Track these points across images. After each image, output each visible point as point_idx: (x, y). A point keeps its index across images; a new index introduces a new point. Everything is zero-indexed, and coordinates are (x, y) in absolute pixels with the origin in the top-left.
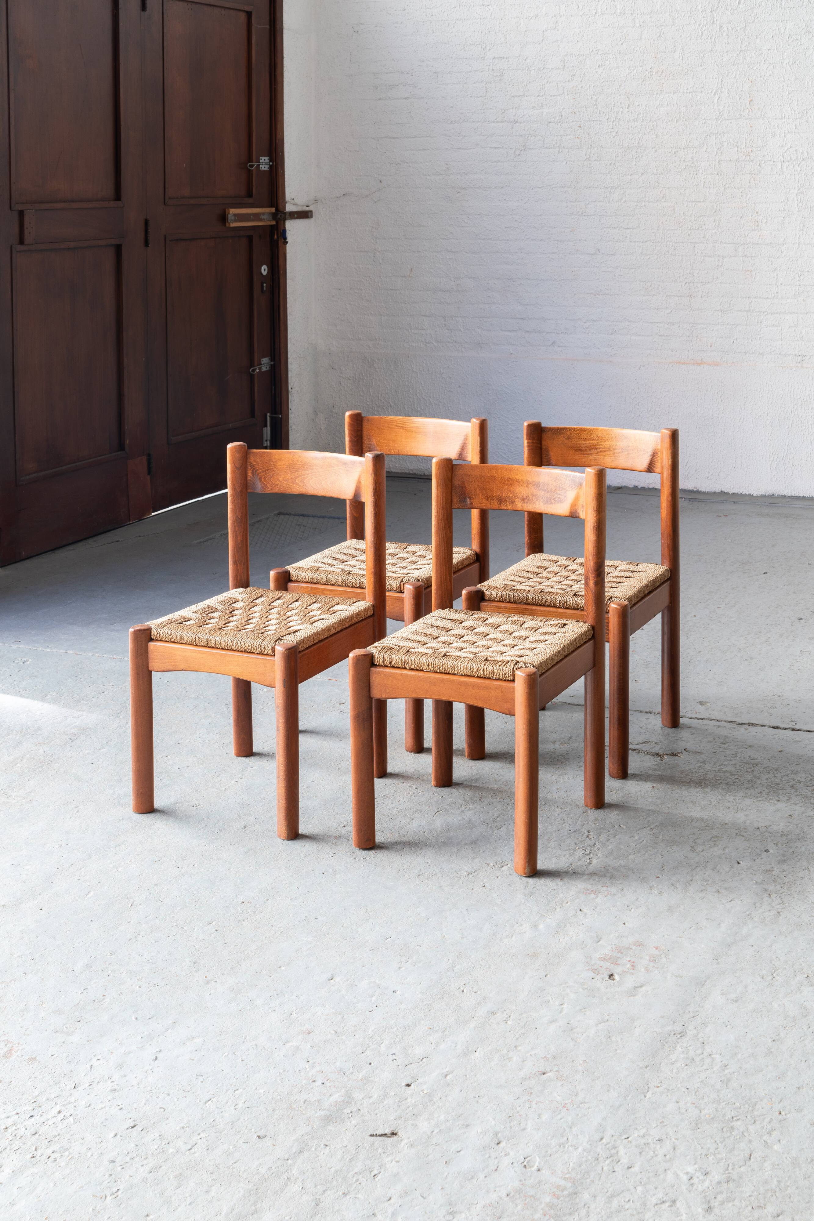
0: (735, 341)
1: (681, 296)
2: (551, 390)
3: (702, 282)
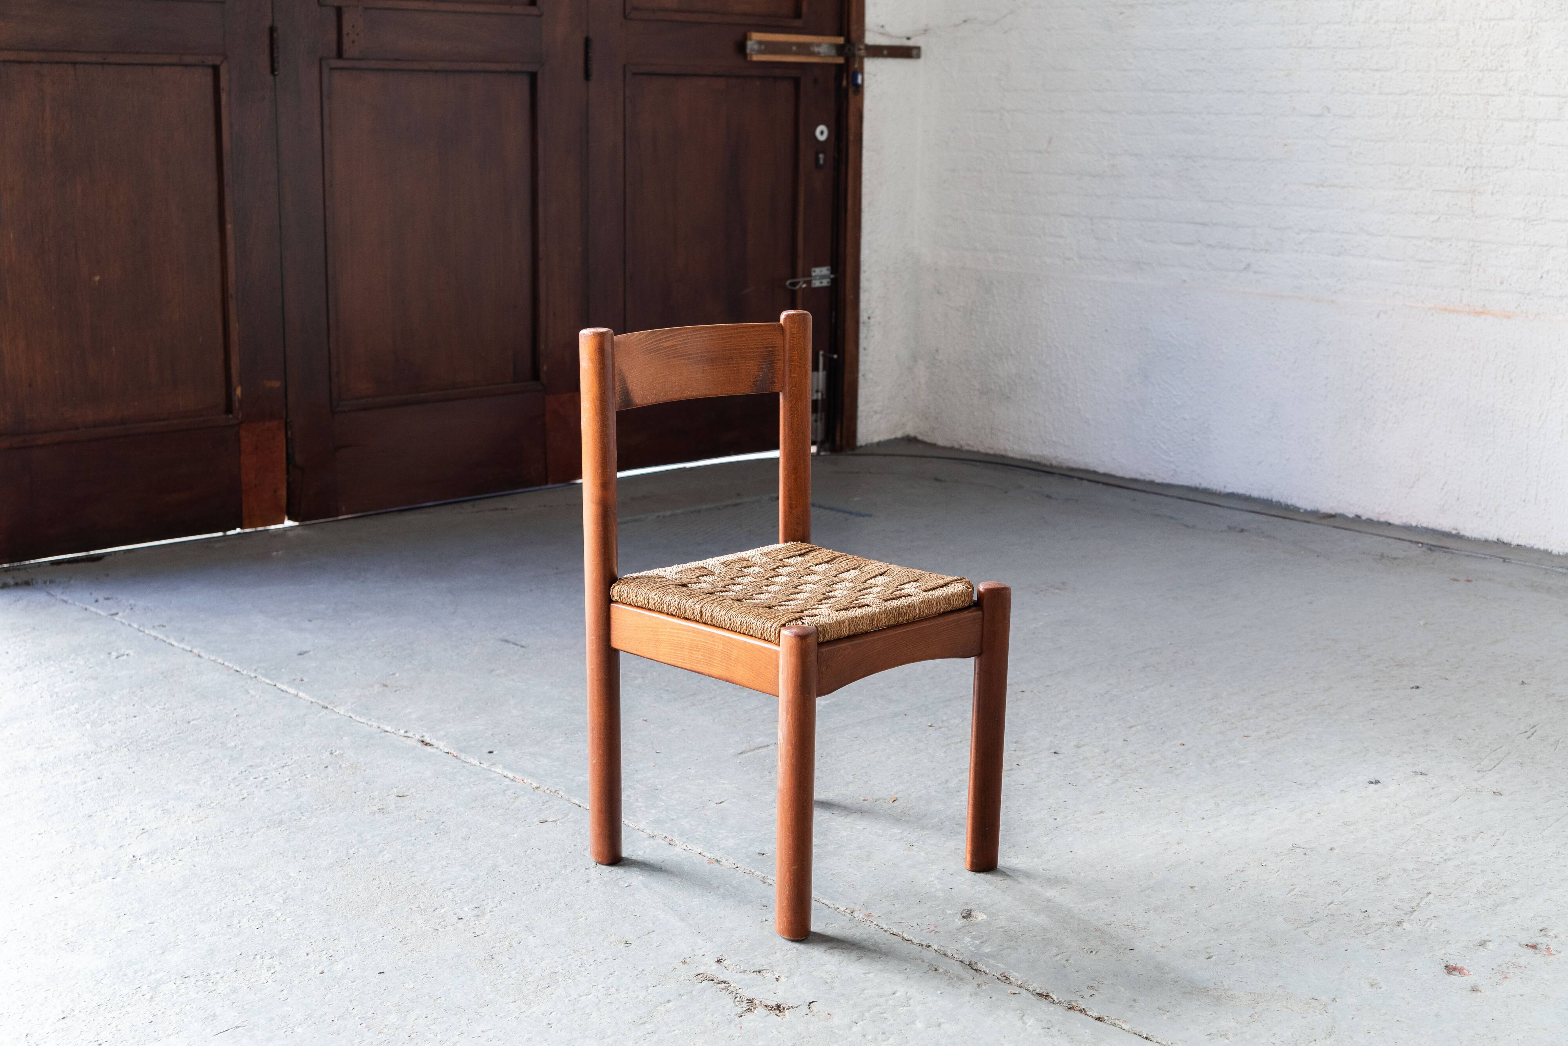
1: (1457, 192)
2: (1237, 345)
3: (1495, 167)
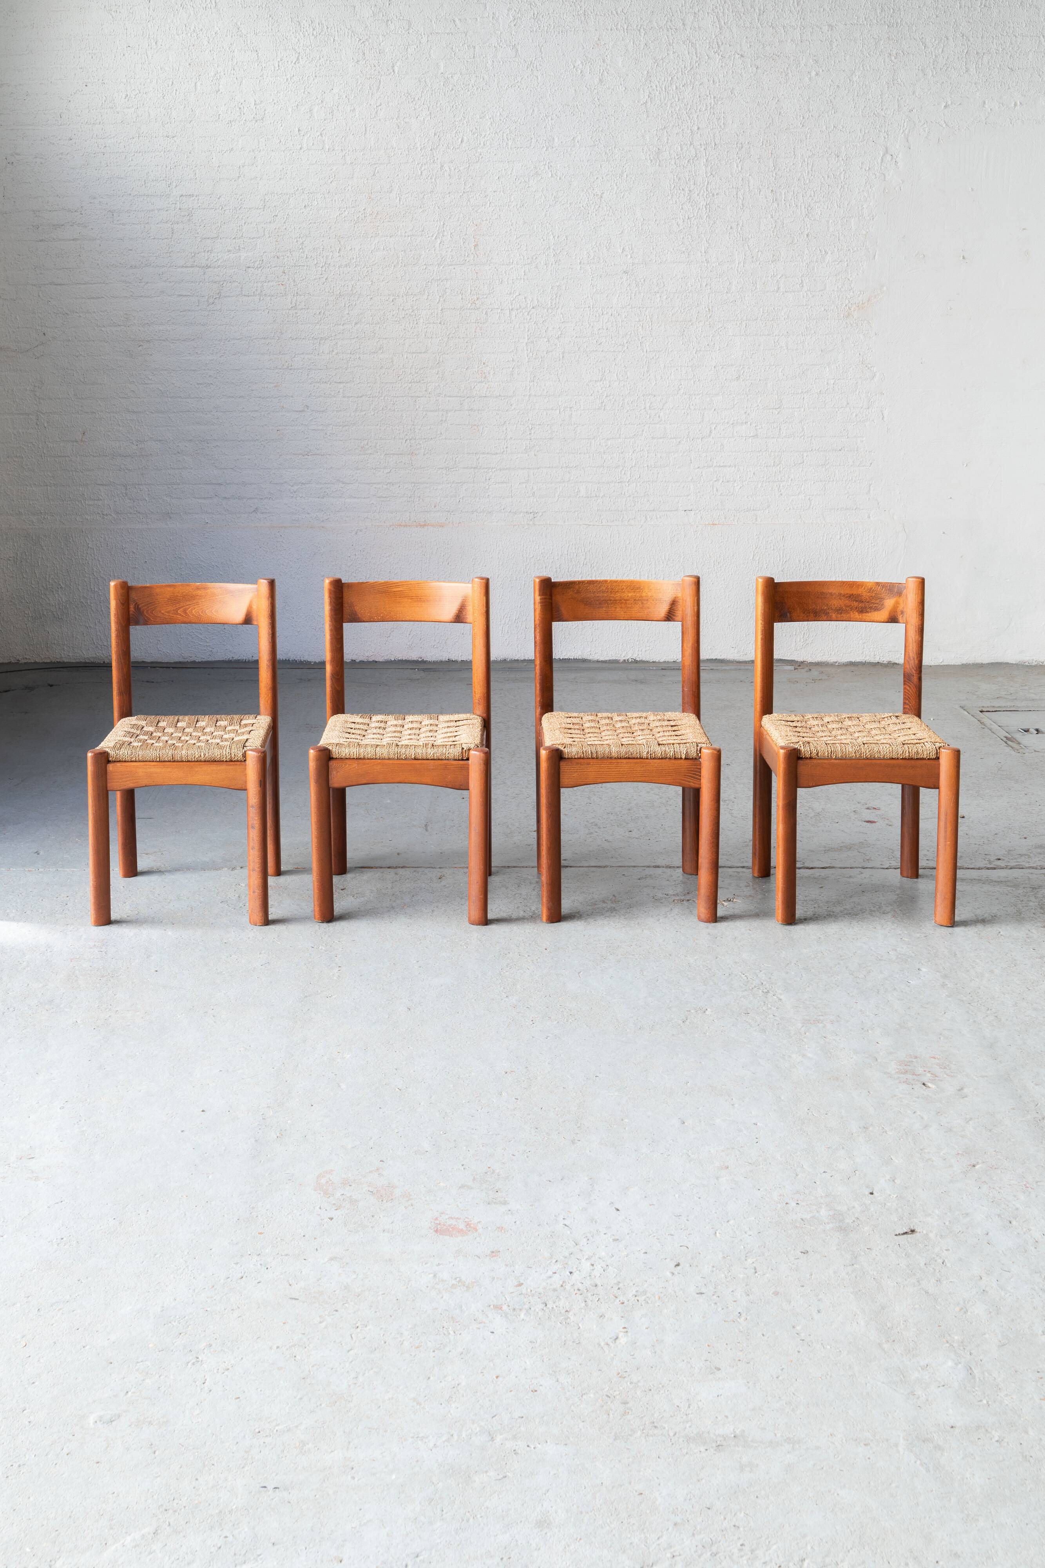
0: (461, 500)
1: (401, 454)
3: (425, 439)
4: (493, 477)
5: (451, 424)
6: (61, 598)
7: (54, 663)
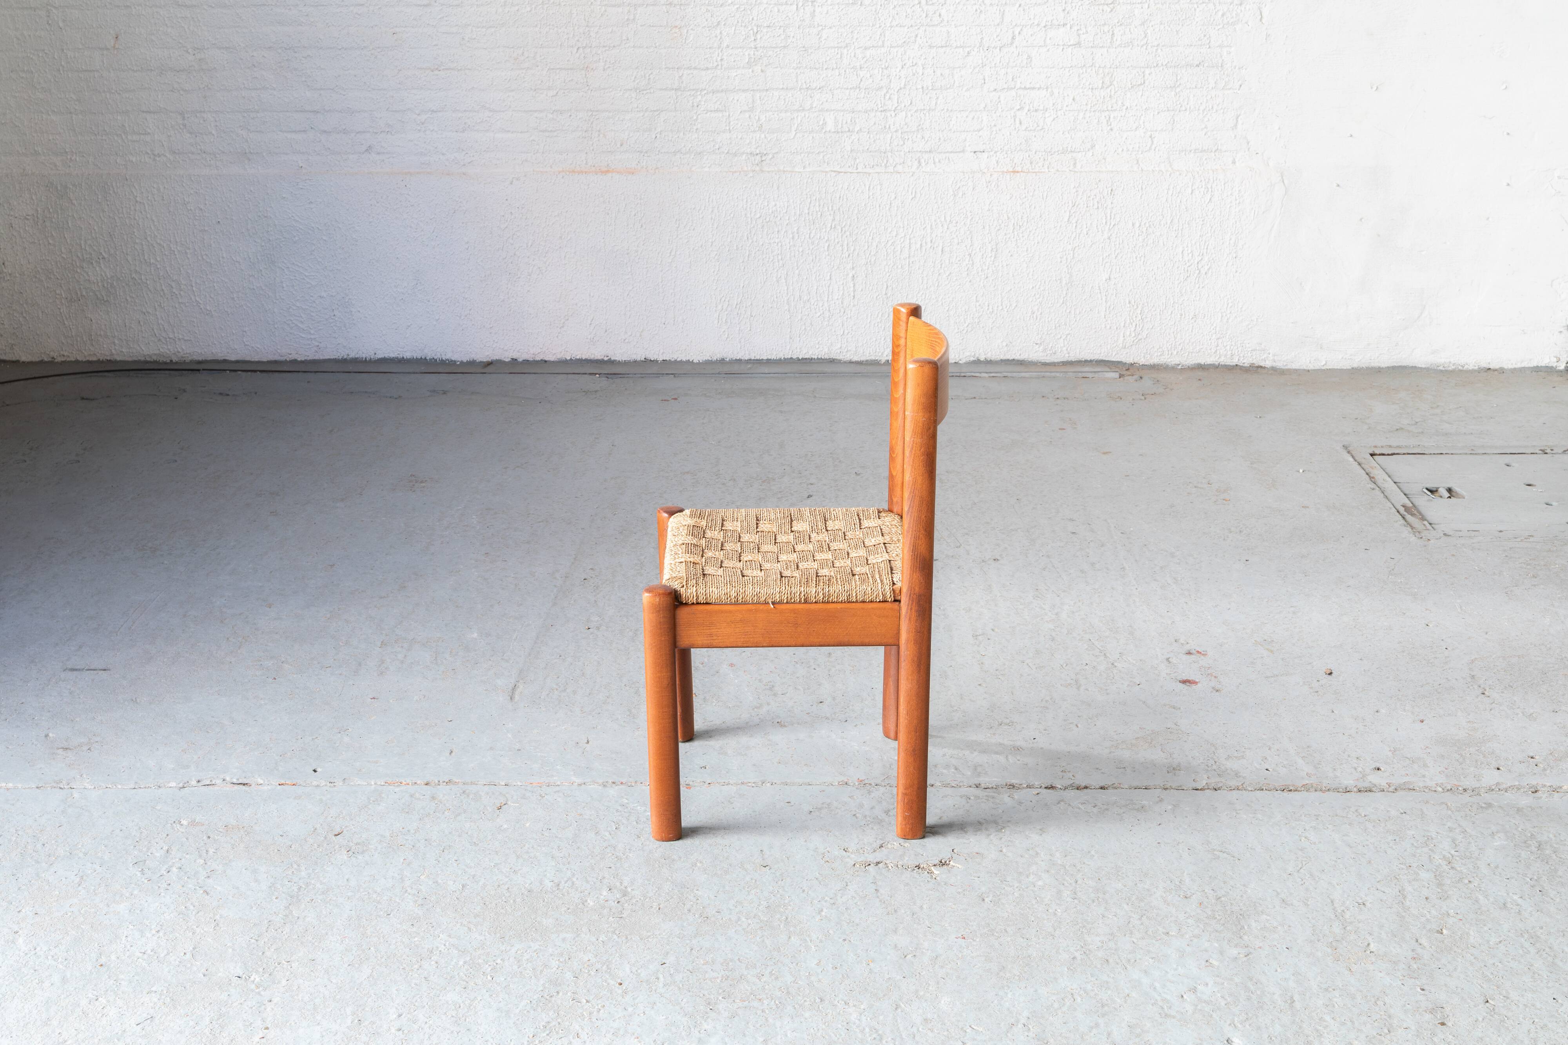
0: (658, 136)
1: (571, 69)
2: (370, 222)
3: (604, 47)
4: (703, 103)
5: (641, 26)
6: (105, 273)
7: (102, 362)
